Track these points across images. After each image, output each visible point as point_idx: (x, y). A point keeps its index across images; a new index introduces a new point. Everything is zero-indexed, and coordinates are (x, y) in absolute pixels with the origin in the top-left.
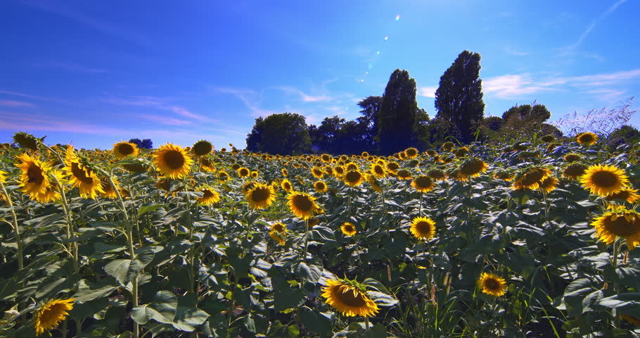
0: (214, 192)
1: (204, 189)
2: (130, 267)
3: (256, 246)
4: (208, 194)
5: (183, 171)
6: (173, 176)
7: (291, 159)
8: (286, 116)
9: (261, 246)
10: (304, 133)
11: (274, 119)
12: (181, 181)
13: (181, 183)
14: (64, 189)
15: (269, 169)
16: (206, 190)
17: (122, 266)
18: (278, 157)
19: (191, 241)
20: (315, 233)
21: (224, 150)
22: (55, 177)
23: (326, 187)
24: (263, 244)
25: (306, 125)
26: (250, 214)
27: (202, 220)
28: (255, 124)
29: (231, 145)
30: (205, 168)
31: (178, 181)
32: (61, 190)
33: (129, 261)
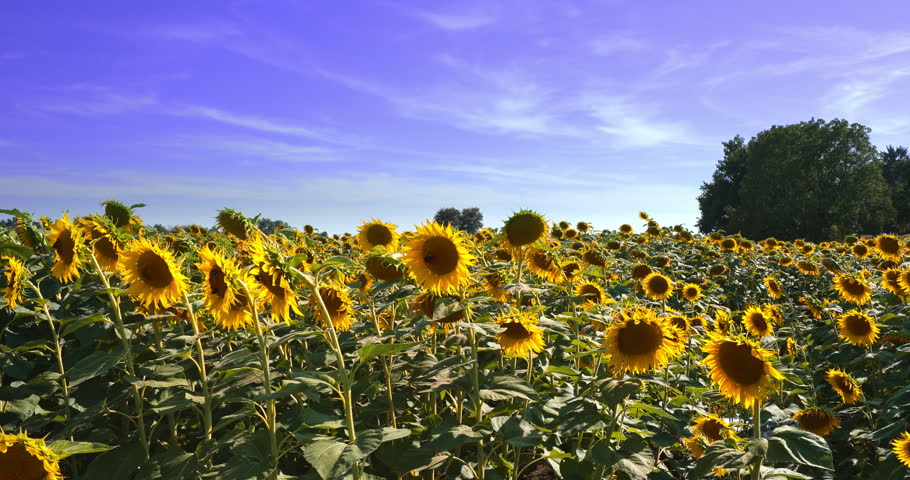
0: (532, 328)
1: (509, 321)
2: (342, 455)
3: (626, 462)
4: (516, 332)
5: (456, 279)
6: (436, 289)
7: (808, 249)
8: (811, 128)
9: (639, 463)
10: (864, 173)
11: (774, 141)
12: (458, 299)
13: (457, 304)
14: (256, 308)
15: (741, 278)
16: (513, 322)
17: (330, 452)
18: (772, 244)
19: (475, 430)
20: (774, 445)
21: (626, 228)
22: (245, 286)
23: (875, 329)
24: (644, 460)
25: (873, 150)
26: (615, 382)
27: (502, 387)
28: (722, 157)
29: (644, 216)
30: (541, 274)
31: (448, 299)
32: (253, 308)
33: (343, 445)
